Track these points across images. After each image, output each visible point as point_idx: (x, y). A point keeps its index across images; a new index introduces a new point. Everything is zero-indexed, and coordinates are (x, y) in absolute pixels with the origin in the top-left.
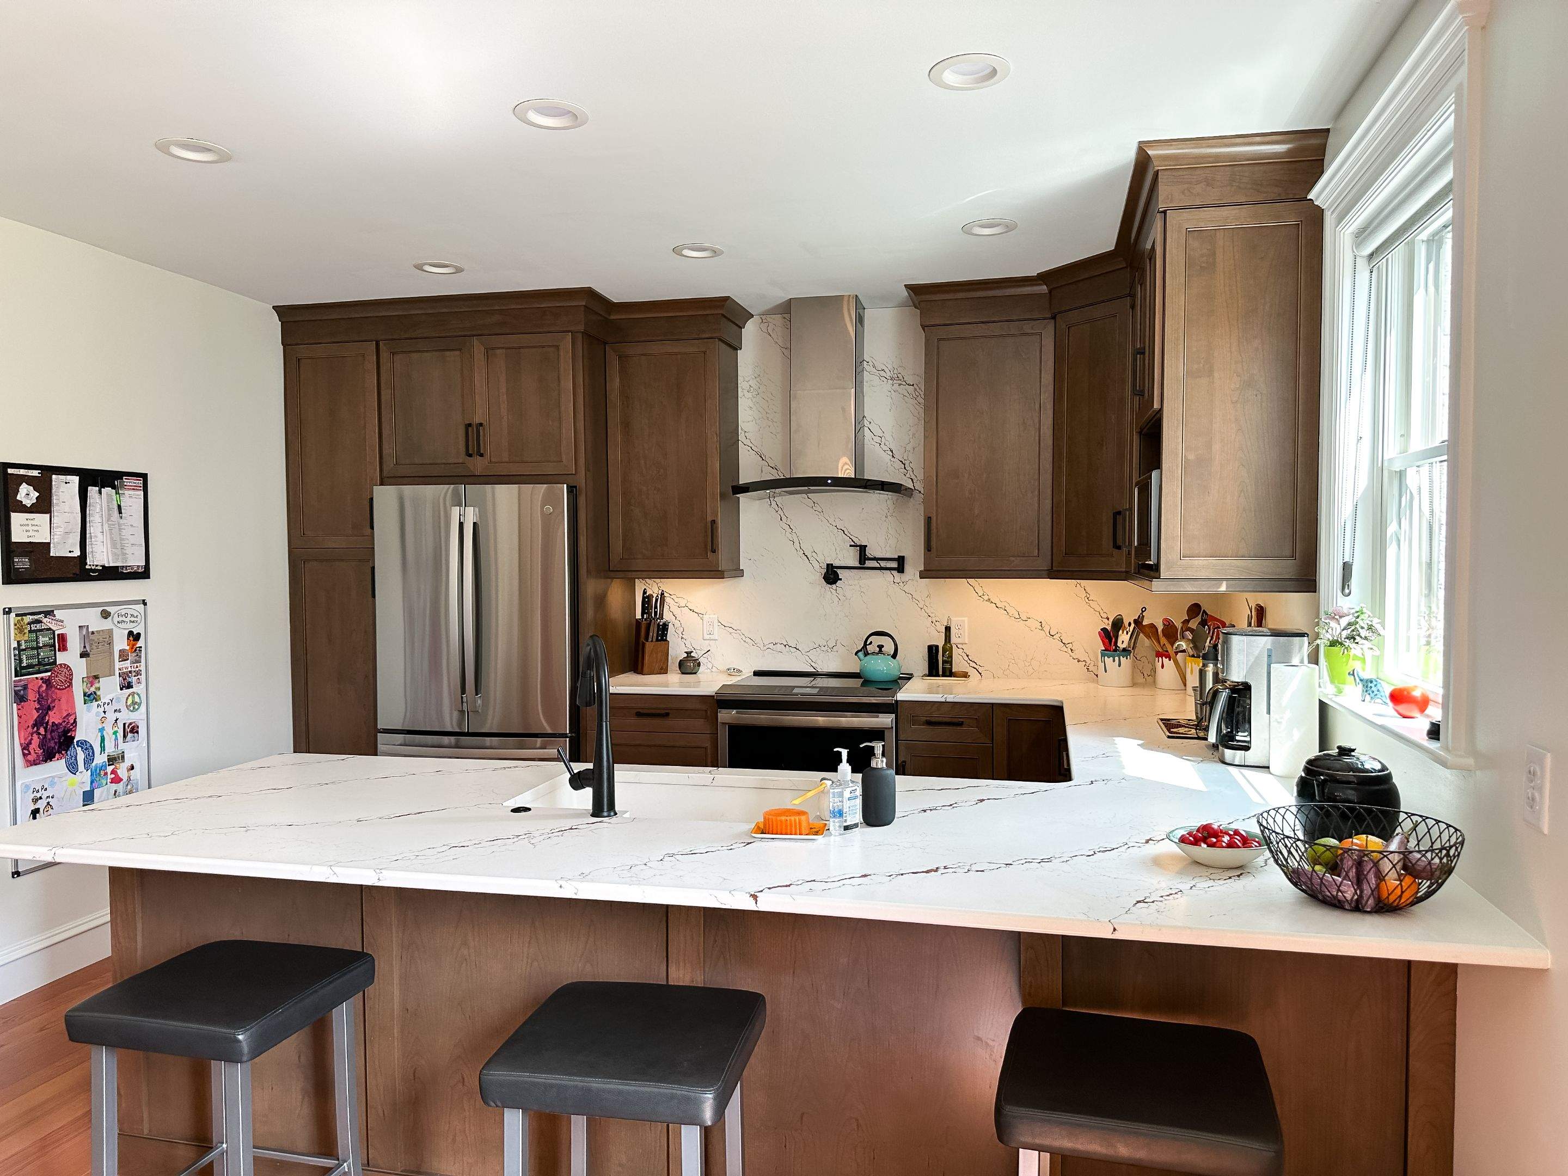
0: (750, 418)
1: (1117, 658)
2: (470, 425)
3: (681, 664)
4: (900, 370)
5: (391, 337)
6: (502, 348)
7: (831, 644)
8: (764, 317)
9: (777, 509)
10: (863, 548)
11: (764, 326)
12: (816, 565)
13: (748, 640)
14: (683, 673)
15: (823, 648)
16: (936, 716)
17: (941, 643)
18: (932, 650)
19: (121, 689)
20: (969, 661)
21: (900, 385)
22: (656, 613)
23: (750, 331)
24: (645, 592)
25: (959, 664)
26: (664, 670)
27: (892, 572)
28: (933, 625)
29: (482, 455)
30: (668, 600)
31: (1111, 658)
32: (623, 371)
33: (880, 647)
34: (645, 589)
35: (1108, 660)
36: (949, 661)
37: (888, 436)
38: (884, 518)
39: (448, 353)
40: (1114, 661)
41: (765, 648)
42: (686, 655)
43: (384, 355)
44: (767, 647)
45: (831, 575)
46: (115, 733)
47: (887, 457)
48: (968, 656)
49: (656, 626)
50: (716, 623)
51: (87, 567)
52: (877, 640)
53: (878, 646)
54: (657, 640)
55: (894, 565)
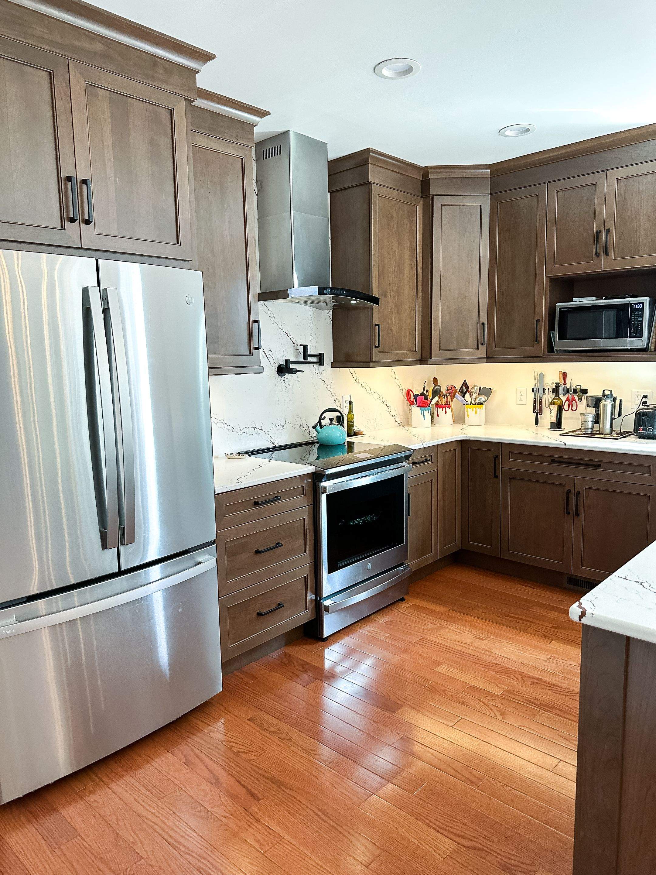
2: (68, 179)
6: (106, 89)
7: (283, 423)
10: (305, 347)
12: (272, 361)
13: (229, 428)
15: (278, 427)
16: (417, 458)
27: (315, 365)
28: (335, 401)
29: (87, 222)
31: (428, 411)
36: (353, 425)
44: (243, 431)
52: (328, 415)
53: (330, 419)
55: (317, 359)
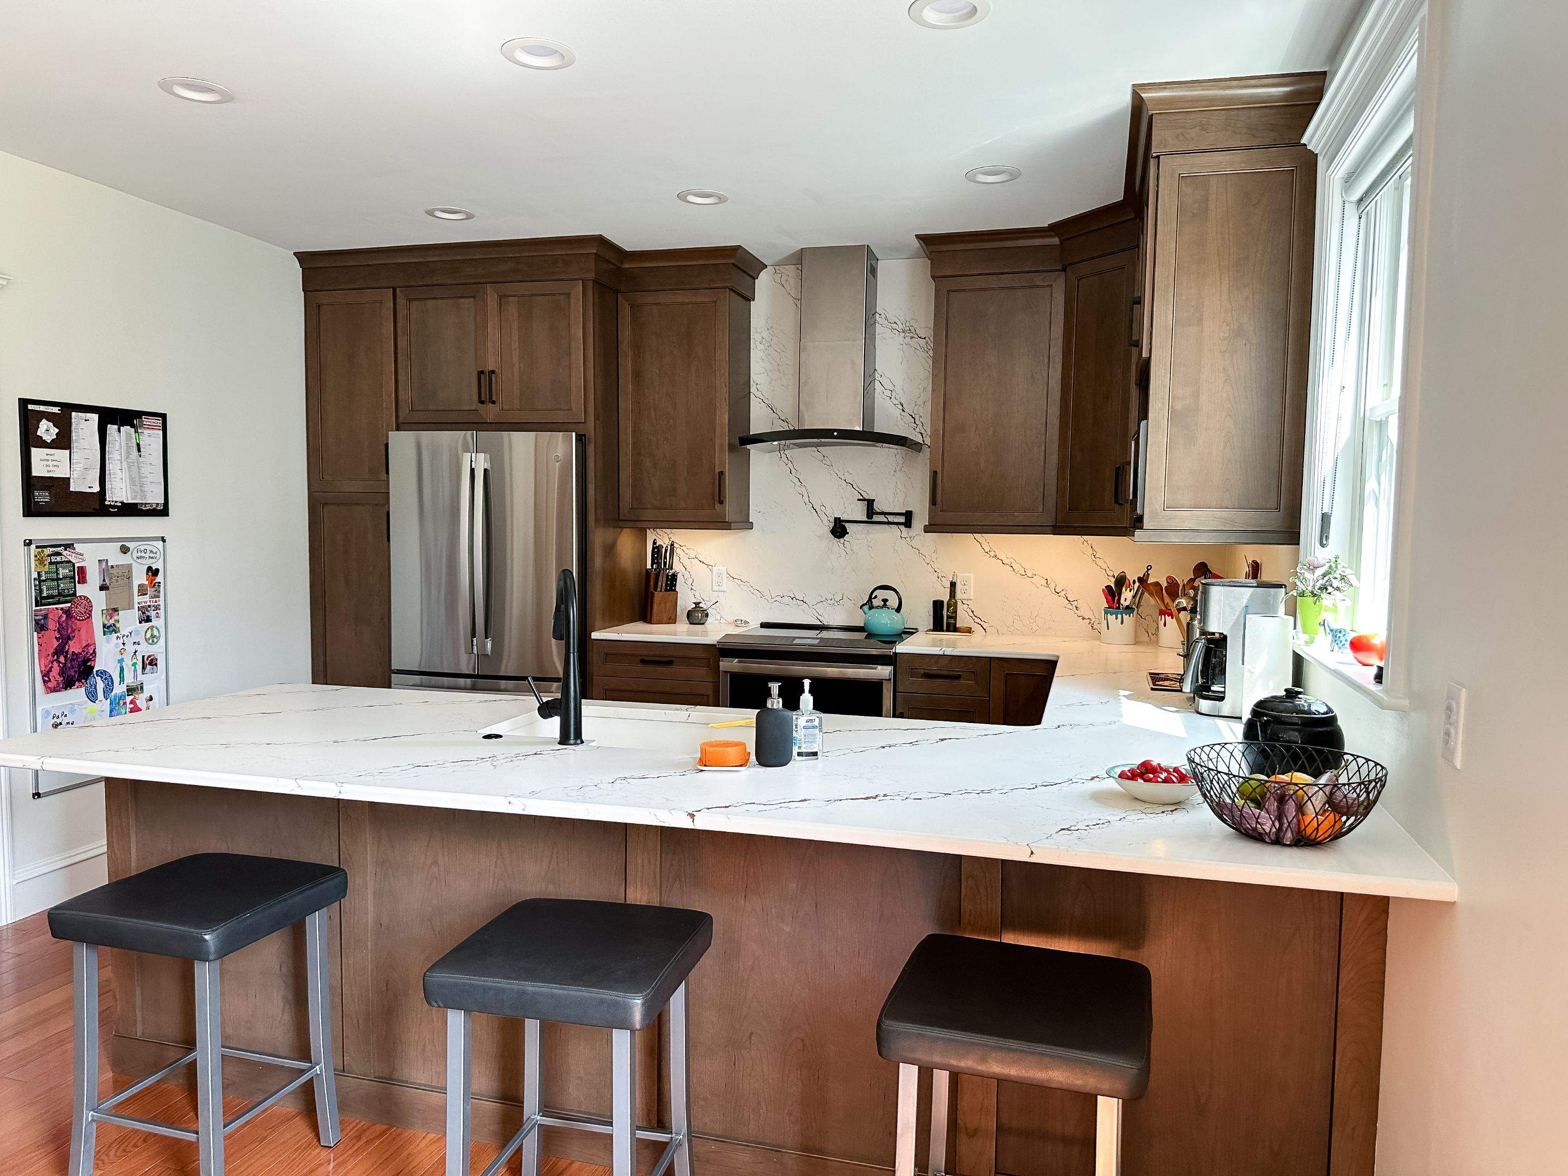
0: (762, 370)
1: (1119, 616)
2: (482, 372)
3: (689, 614)
4: (912, 323)
5: (407, 284)
6: (515, 296)
7: (838, 598)
8: (777, 268)
9: (787, 462)
10: (870, 503)
11: (777, 277)
12: (824, 519)
13: (756, 592)
14: (691, 624)
15: (829, 602)
16: (934, 669)
17: (945, 598)
18: (938, 605)
19: (140, 622)
20: (974, 617)
21: (912, 338)
22: (665, 563)
23: (763, 281)
24: (654, 543)
25: (963, 619)
26: (672, 620)
27: (900, 527)
28: (939, 580)
29: (494, 402)
30: (678, 551)
31: (1114, 616)
32: (634, 319)
33: (885, 601)
34: (655, 539)
35: (1111, 618)
36: (953, 616)
37: (898, 389)
38: (893, 473)
39: (462, 300)
40: (1117, 618)
41: (773, 601)
42: (694, 606)
43: (401, 301)
44: (775, 599)
45: (839, 529)
46: (134, 664)
47: (897, 412)
48: (972, 612)
49: (665, 577)
50: (725, 575)
51: (107, 503)
52: (881, 594)
53: (883, 600)
54: (666, 590)
55: (902, 519)
